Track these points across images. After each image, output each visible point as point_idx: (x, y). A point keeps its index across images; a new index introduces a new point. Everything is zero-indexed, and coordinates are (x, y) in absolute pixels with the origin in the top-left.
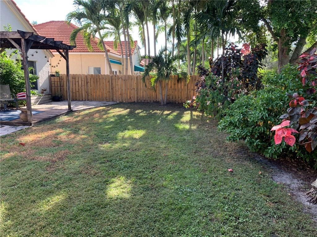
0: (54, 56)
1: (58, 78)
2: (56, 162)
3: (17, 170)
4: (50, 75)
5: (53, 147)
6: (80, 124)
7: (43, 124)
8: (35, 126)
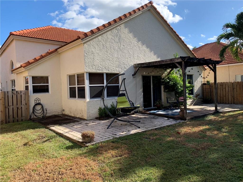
0: (206, 70)
1: (209, 86)
2: (199, 150)
3: (173, 150)
4: (203, 84)
5: (199, 139)
6: (224, 123)
7: (194, 120)
8: (189, 121)
